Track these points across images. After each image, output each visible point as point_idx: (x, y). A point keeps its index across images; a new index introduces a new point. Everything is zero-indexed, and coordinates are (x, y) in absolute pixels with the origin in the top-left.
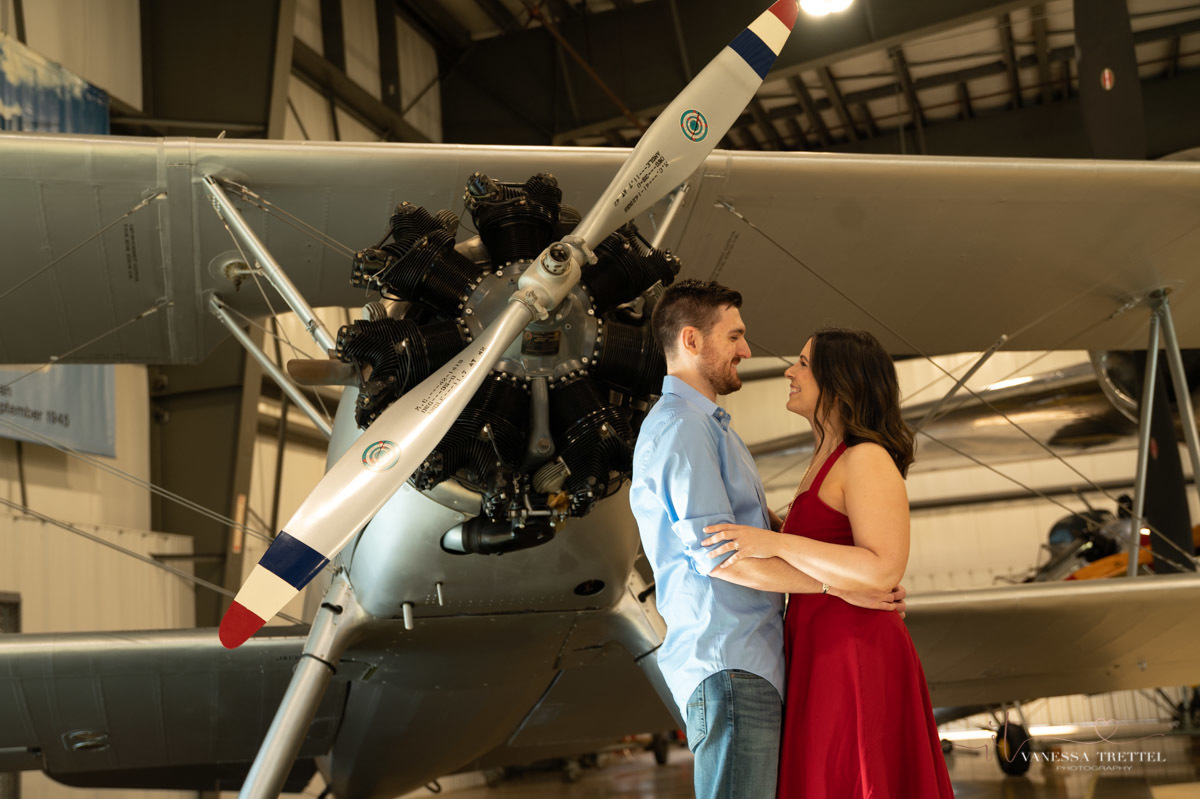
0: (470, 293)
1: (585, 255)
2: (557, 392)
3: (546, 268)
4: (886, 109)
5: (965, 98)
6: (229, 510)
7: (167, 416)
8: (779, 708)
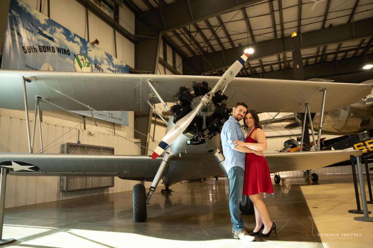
0: (192, 101)
1: (213, 95)
2: (207, 118)
3: (206, 97)
4: (258, 70)
5: (272, 68)
6: (147, 134)
7: (137, 119)
8: (244, 173)
